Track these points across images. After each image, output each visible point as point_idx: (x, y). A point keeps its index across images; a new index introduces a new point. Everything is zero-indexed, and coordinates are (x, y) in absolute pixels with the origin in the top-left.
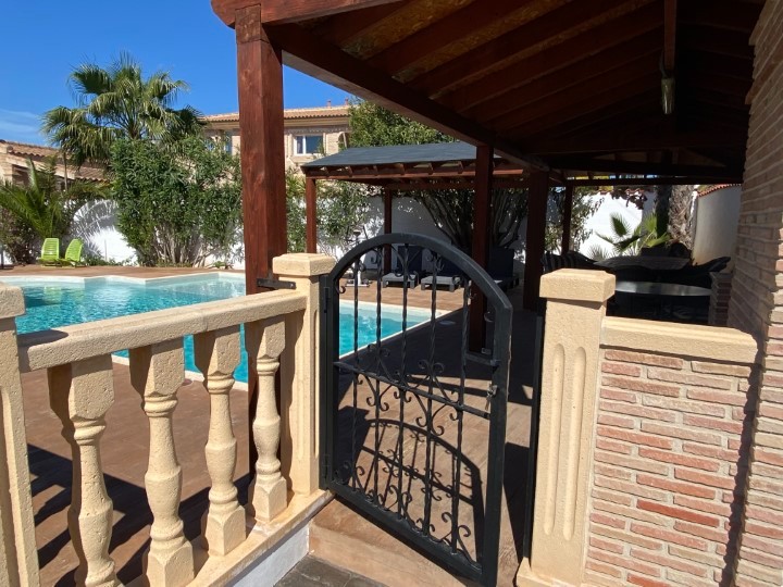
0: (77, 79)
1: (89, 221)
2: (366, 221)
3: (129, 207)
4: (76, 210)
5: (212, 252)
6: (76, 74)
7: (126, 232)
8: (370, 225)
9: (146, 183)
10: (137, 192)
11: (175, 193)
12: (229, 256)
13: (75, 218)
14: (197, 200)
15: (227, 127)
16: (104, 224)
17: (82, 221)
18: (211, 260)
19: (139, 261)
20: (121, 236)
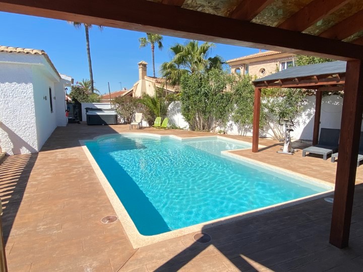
0: (172, 50)
1: (174, 110)
2: (304, 110)
3: (185, 104)
4: (168, 105)
5: (219, 125)
6: (171, 48)
7: (184, 115)
8: (307, 112)
9: (192, 93)
10: (189, 97)
11: (203, 98)
12: (226, 128)
13: (169, 109)
14: (212, 100)
15: (247, 62)
16: (178, 111)
17: (171, 110)
18: (218, 129)
19: (190, 127)
20: (182, 117)
